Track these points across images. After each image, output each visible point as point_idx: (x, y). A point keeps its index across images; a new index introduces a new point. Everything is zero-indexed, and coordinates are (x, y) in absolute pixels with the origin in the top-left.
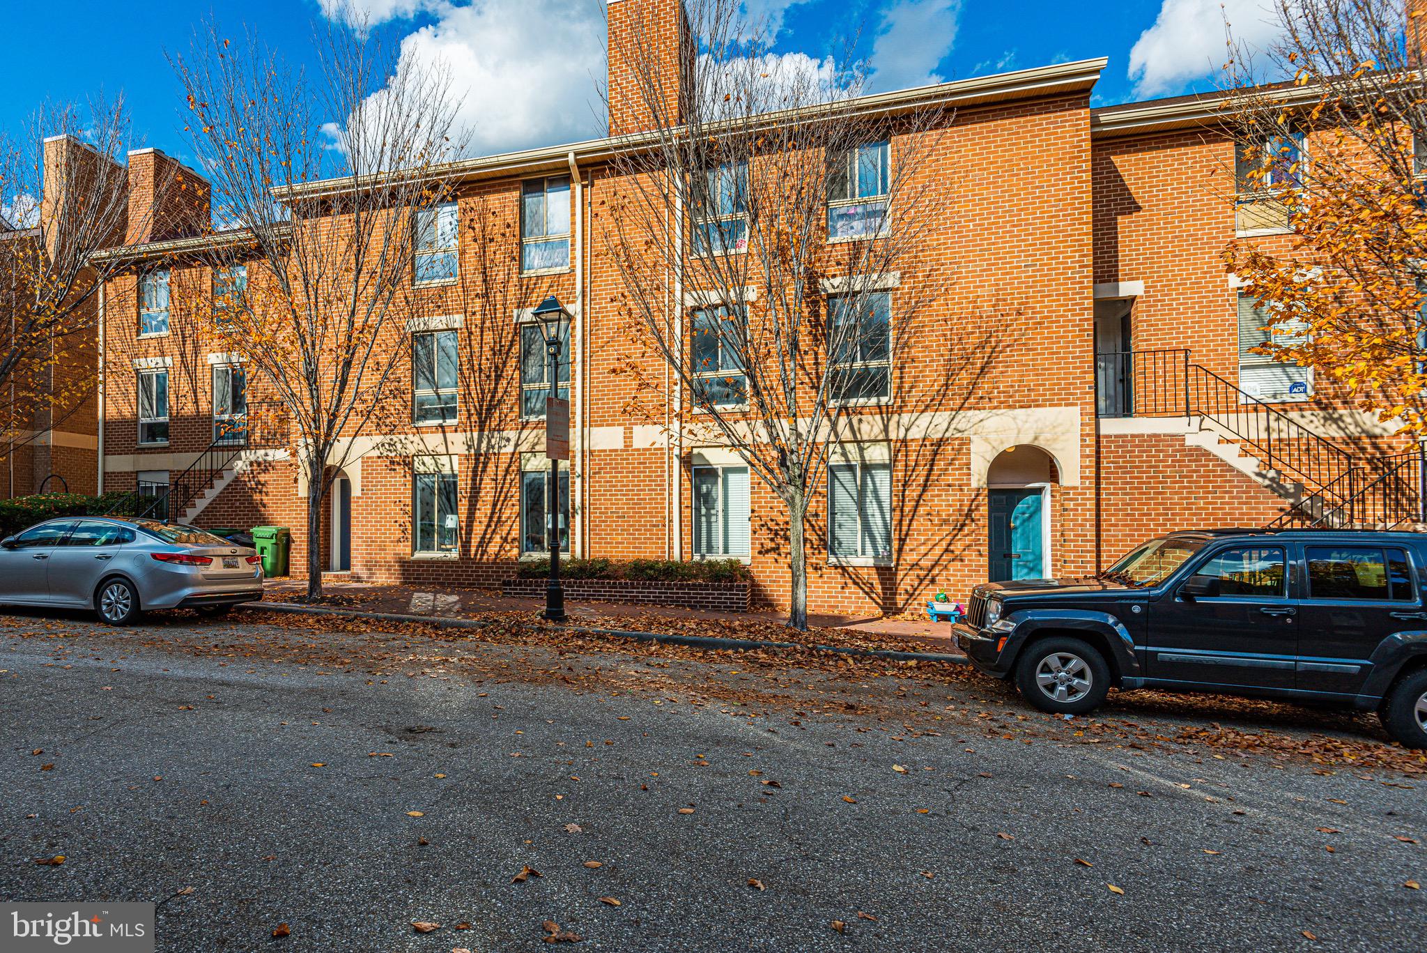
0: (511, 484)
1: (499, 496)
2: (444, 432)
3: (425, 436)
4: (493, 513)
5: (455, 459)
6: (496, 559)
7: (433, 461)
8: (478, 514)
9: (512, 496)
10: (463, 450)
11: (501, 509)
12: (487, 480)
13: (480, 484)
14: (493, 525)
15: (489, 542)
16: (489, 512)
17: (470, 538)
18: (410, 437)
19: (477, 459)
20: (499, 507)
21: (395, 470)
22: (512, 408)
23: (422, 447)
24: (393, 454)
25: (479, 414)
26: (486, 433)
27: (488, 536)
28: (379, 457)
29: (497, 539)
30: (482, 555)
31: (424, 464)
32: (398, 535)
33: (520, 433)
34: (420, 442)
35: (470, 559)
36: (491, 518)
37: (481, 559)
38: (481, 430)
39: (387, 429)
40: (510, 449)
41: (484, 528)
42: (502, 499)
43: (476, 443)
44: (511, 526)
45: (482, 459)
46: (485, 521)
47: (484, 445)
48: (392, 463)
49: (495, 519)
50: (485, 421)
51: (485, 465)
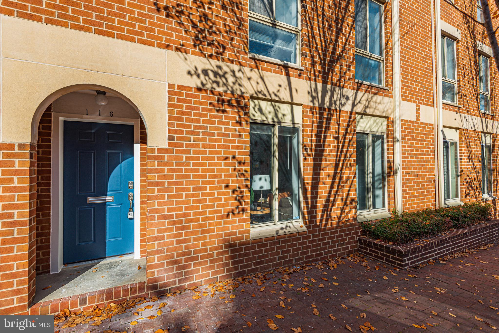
0: (349, 143)
1: (340, 156)
2: (288, 75)
3: (266, 74)
4: (335, 173)
5: (298, 110)
6: (338, 223)
7: (271, 109)
8: (323, 174)
9: (350, 156)
10: (306, 100)
11: (341, 170)
12: (330, 139)
13: (324, 141)
14: (336, 185)
15: (333, 205)
16: (332, 172)
17: (316, 202)
18: (247, 70)
19: (321, 114)
20: (340, 167)
21: (224, 111)
22: (349, 67)
23: (261, 87)
24: (220, 89)
25: (323, 65)
26: (329, 86)
27: (332, 199)
28: (199, 89)
29: (339, 202)
30: (327, 220)
31: (260, 110)
32: (232, 204)
33: (356, 94)
34: (260, 81)
35: (317, 226)
36: (334, 178)
37: (326, 224)
38: (325, 83)
39: (213, 50)
40: (348, 108)
41: (328, 190)
42: (342, 158)
43: (320, 95)
44: (350, 186)
45: (326, 113)
46: (329, 181)
47: (327, 99)
48: (221, 101)
49: (337, 180)
50: (328, 74)
51: (329, 120)
